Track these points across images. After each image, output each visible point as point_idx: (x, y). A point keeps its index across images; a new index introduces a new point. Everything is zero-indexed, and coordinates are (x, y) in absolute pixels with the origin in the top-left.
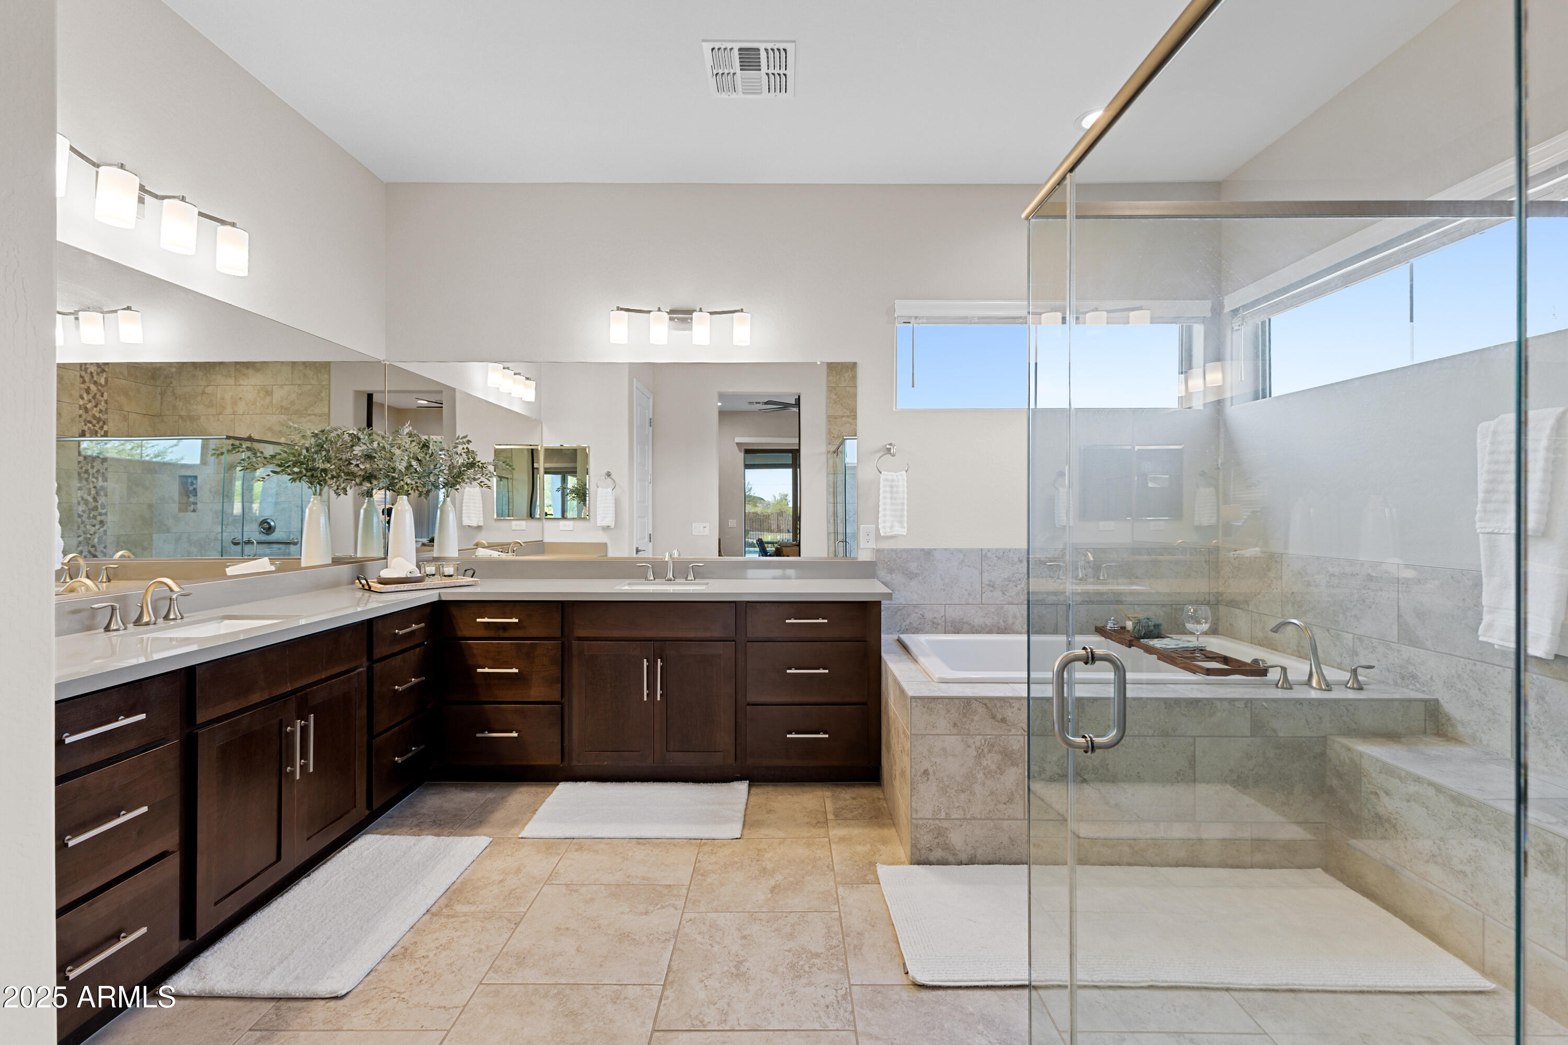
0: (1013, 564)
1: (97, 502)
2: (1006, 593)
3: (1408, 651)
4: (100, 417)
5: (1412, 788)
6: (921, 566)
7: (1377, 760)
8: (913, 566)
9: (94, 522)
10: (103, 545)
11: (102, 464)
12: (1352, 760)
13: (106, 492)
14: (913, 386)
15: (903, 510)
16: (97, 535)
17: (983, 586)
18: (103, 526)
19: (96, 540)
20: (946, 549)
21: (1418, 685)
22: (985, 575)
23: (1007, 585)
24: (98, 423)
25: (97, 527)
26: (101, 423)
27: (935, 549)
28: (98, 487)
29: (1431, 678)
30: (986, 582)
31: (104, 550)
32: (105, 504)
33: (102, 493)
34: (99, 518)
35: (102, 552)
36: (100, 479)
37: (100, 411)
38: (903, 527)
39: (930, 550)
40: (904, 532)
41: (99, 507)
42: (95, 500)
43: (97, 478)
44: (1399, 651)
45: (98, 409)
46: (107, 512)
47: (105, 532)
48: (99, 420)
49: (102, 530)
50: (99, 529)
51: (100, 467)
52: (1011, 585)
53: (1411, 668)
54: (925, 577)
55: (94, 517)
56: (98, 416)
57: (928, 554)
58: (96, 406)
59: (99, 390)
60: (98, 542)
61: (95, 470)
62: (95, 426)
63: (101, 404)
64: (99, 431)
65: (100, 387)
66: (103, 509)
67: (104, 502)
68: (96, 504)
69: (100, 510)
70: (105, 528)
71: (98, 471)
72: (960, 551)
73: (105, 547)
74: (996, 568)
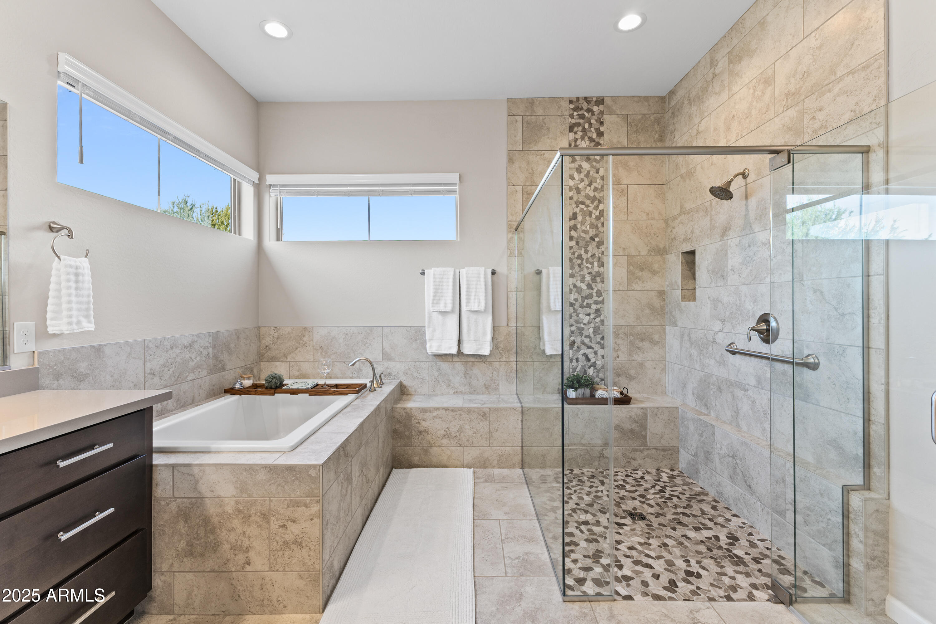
0: (167, 351)
1: (592, 289)
2: (162, 378)
3: (387, 364)
4: (594, 196)
5: (435, 414)
6: (91, 365)
7: (419, 408)
8: (83, 367)
9: (588, 310)
10: (601, 336)
11: (598, 248)
12: (406, 413)
13: (603, 278)
14: (81, 161)
15: (88, 303)
16: (592, 325)
17: (146, 375)
18: (600, 316)
19: (591, 330)
20: (115, 344)
21: (392, 377)
22: (148, 364)
23: (163, 371)
24: (592, 203)
25: (592, 316)
26: (596, 203)
27: (105, 345)
28: (594, 273)
29: (398, 373)
30: (148, 371)
31: (602, 342)
32: (602, 291)
33: (598, 279)
34: (594, 307)
35: (599, 343)
36: (596, 264)
37: (596, 189)
38: (90, 322)
39: (100, 346)
40: (91, 327)
41: (595, 294)
42: (589, 287)
43: (592, 264)
44: (383, 364)
45: (592, 187)
46: (603, 299)
47: (602, 322)
48: (594, 199)
49: (598, 320)
50: (595, 319)
51: (596, 251)
52: (166, 369)
53: (389, 370)
54: (95, 376)
55: (589, 306)
56: (592, 195)
57: (98, 350)
58: (590, 185)
59: (592, 166)
60: (593, 332)
61: (590, 254)
62: (589, 206)
63: (596, 182)
64: (594, 211)
65: (594, 164)
66: (599, 297)
67: (600, 289)
68: (591, 291)
69: (595, 298)
70: (602, 318)
71: (593, 256)
72: (127, 344)
73: (602, 338)
74: (156, 357)
